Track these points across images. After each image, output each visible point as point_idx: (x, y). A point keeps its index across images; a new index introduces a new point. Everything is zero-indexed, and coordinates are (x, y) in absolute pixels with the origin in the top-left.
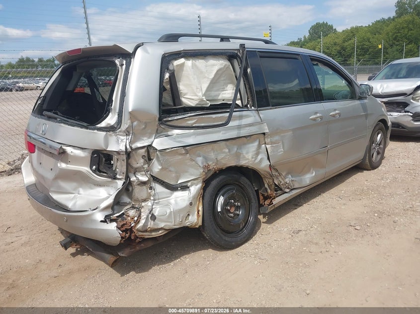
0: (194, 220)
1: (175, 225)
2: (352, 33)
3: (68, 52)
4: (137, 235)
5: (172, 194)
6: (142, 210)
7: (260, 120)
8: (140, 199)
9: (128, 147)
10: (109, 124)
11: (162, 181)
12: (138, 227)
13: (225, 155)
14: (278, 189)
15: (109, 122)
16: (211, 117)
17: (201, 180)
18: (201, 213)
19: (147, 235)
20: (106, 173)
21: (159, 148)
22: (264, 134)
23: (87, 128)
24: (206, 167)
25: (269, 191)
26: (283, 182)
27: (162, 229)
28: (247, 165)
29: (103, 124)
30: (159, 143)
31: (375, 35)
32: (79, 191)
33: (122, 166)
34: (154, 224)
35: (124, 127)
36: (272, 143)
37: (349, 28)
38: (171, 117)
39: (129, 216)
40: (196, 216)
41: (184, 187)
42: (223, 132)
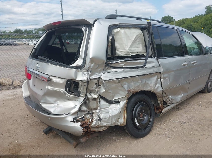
0: (122, 121)
1: (111, 124)
2: (183, 21)
3: (52, 23)
4: (91, 130)
5: (110, 106)
6: (94, 115)
7: (158, 65)
8: (92, 108)
9: (88, 78)
10: (78, 65)
11: (105, 98)
12: (92, 125)
13: (139, 84)
14: (165, 104)
15: (78, 64)
16: (133, 62)
17: (126, 98)
18: (126, 117)
19: (97, 130)
20: (74, 93)
21: (105, 79)
22: (160, 72)
23: (65, 67)
24: (129, 91)
25: (160, 105)
26: (167, 100)
27: (104, 126)
28: (151, 90)
29: (74, 65)
30: (105, 76)
31: (195, 23)
32: (57, 103)
33: (84, 89)
34: (101, 124)
35: (86, 67)
36: (164, 78)
37: (182, 19)
38: (112, 61)
39: (86, 118)
40: (123, 119)
41: (117, 102)
42: (139, 71)
